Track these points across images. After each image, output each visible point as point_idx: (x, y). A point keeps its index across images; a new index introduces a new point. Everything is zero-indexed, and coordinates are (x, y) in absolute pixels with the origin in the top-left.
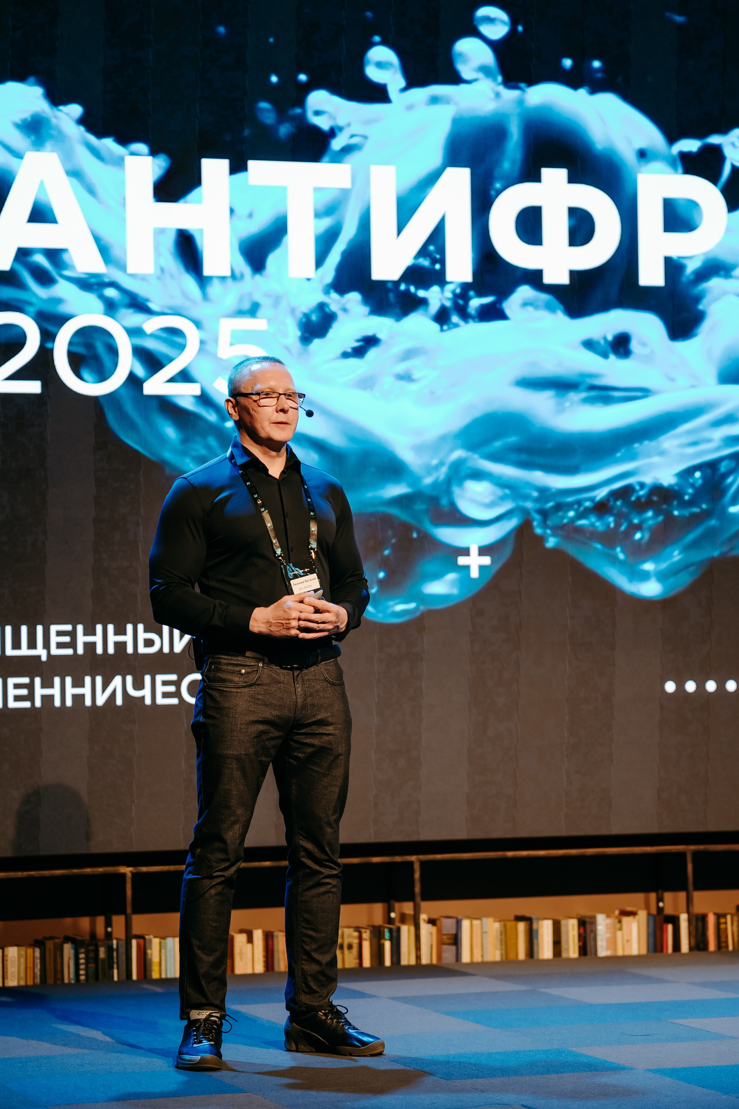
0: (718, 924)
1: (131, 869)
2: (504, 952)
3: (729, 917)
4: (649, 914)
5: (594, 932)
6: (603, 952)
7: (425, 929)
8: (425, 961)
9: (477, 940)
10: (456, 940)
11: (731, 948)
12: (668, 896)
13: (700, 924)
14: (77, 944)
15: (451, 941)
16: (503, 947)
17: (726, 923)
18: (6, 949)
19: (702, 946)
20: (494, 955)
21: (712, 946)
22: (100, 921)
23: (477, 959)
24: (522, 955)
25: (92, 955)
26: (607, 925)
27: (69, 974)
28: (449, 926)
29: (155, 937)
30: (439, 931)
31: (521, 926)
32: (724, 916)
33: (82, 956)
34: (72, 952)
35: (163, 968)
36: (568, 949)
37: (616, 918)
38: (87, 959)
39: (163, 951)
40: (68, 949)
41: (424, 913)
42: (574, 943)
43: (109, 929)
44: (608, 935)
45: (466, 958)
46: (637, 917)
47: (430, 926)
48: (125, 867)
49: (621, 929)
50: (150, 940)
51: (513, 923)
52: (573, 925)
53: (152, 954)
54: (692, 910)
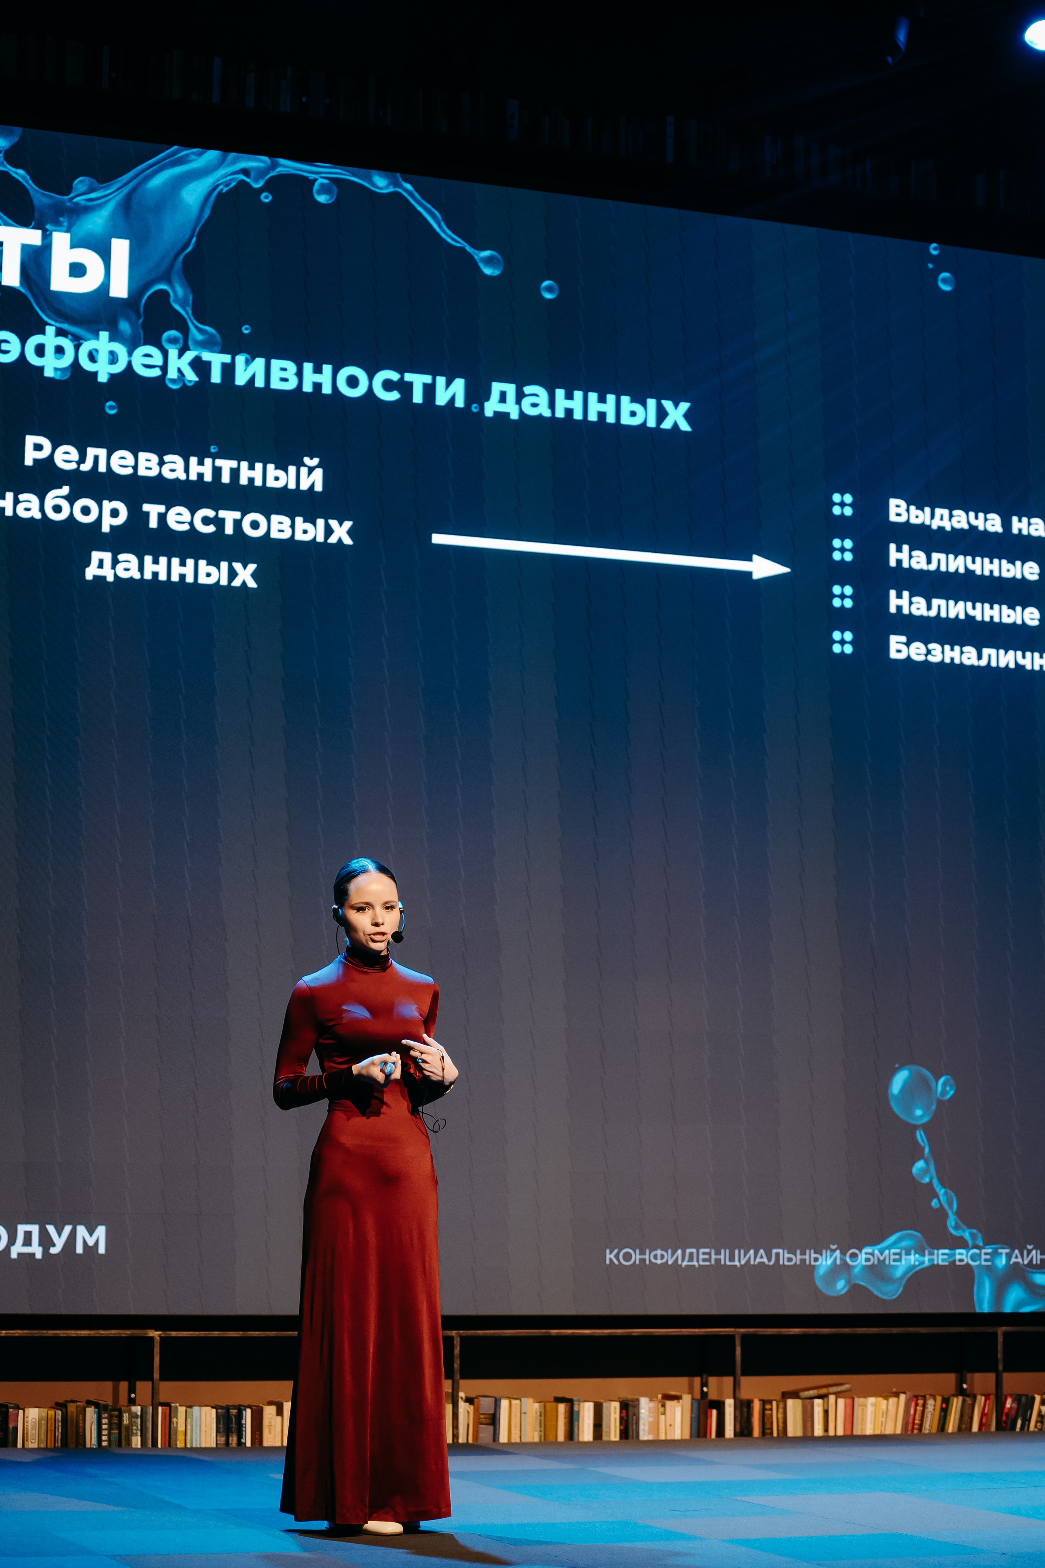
0: (763, 1410)
1: (160, 1332)
2: (542, 1434)
3: (774, 1403)
4: (693, 1399)
5: (637, 1415)
6: (644, 1435)
7: (463, 1407)
8: (462, 1440)
9: (515, 1421)
10: (493, 1420)
11: (775, 1434)
12: (712, 1380)
13: (745, 1410)
14: (101, 1409)
15: (488, 1421)
16: (543, 1429)
17: (771, 1410)
18: (26, 1410)
19: (746, 1432)
20: (533, 1435)
21: (756, 1432)
22: (124, 1386)
23: (515, 1439)
24: (561, 1437)
25: (115, 1420)
26: (650, 1408)
27: (91, 1440)
28: (486, 1404)
29: (180, 1406)
30: (476, 1411)
31: (562, 1407)
32: (770, 1402)
33: (105, 1421)
34: (95, 1416)
35: (188, 1437)
36: (609, 1433)
37: (660, 1402)
38: (110, 1424)
39: (189, 1420)
40: (91, 1413)
41: (462, 1391)
42: (616, 1427)
43: (133, 1396)
44: (651, 1419)
45: (503, 1438)
46: (681, 1401)
47: (467, 1404)
48: (154, 1330)
49: (664, 1413)
50: (176, 1407)
51: (554, 1404)
52: (615, 1408)
53: (177, 1423)
54: (737, 1395)
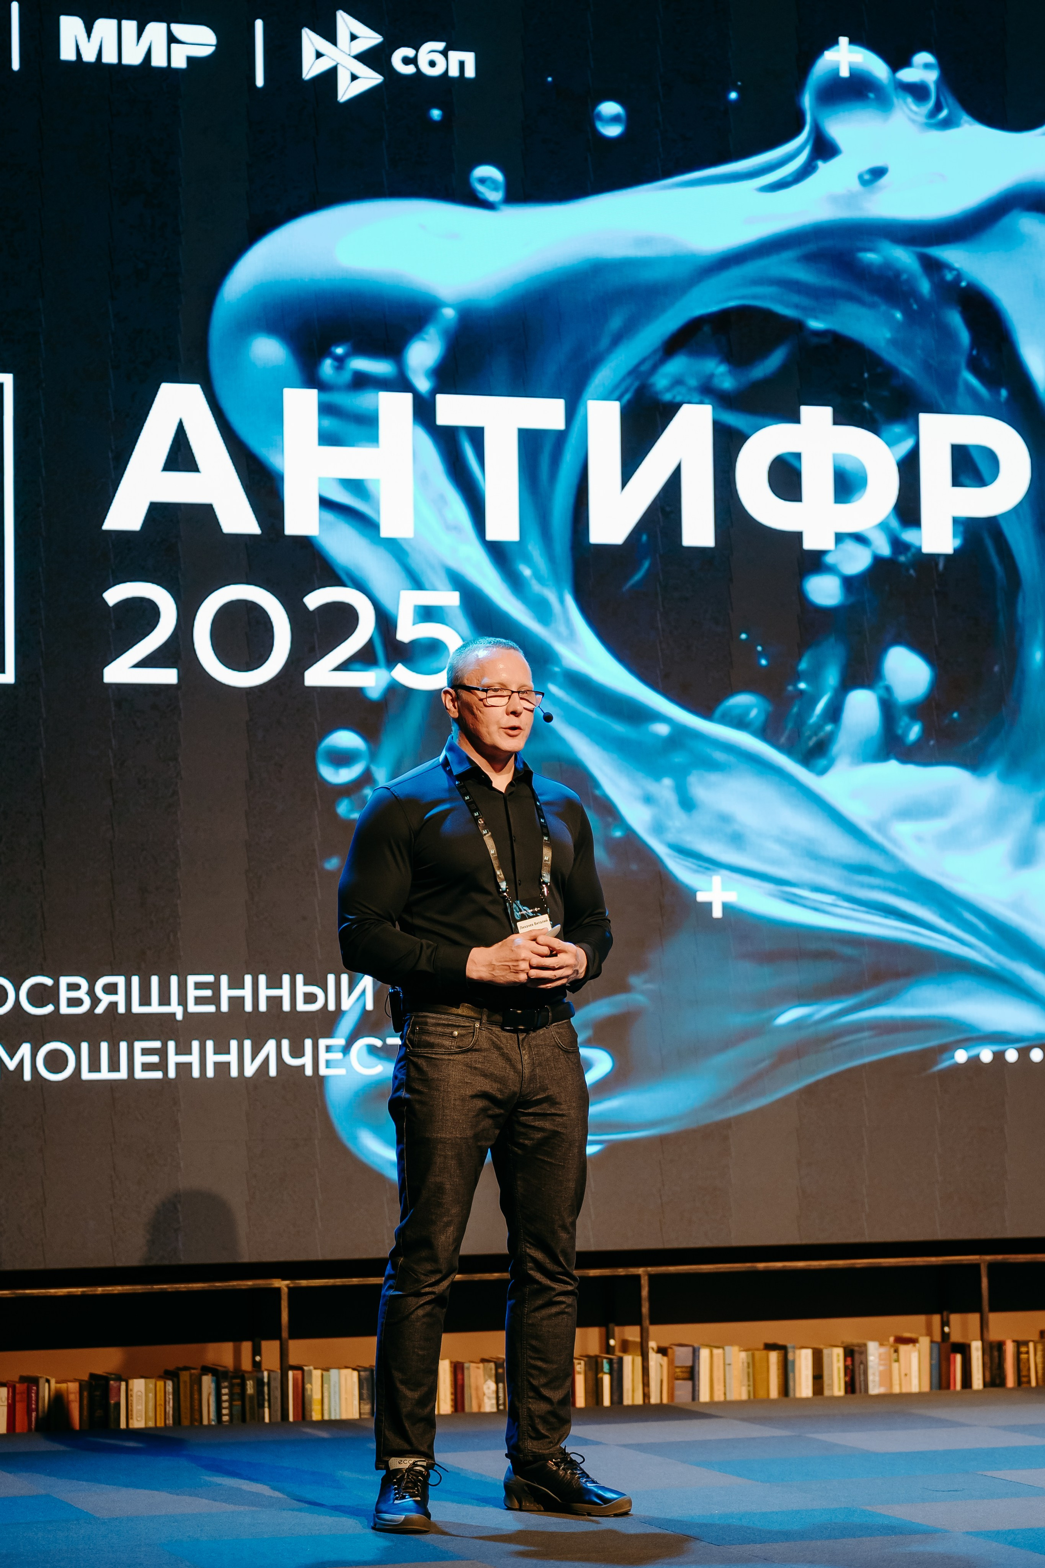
0: (1018, 1353)
1: (287, 1282)
2: (751, 1388)
3: (1031, 1345)
4: (932, 1342)
5: (865, 1364)
6: (875, 1389)
7: (655, 1359)
8: (654, 1400)
9: (718, 1374)
10: (692, 1374)
11: (1033, 1383)
12: (955, 1318)
13: (996, 1354)
14: (219, 1375)
15: (686, 1375)
16: (751, 1383)
17: (1028, 1353)
18: (130, 1382)
19: (998, 1381)
20: (739, 1392)
21: (1010, 1382)
22: (247, 1347)
23: (719, 1397)
24: (774, 1393)
25: (237, 1390)
26: (880, 1355)
27: (208, 1414)
28: (682, 1356)
29: (315, 1368)
30: (671, 1363)
31: (774, 1356)
32: (1026, 1343)
33: (225, 1391)
34: (213, 1386)
35: (326, 1407)
36: (831, 1386)
37: (892, 1346)
38: (231, 1394)
39: (325, 1386)
40: (208, 1382)
41: (653, 1340)
42: (839, 1378)
43: (258, 1358)
44: (882, 1368)
45: (704, 1396)
46: (917, 1345)
47: (660, 1355)
48: (280, 1280)
49: (897, 1360)
50: (310, 1371)
51: (764, 1352)
52: (838, 1355)
53: (311, 1390)
54: (985, 1336)
